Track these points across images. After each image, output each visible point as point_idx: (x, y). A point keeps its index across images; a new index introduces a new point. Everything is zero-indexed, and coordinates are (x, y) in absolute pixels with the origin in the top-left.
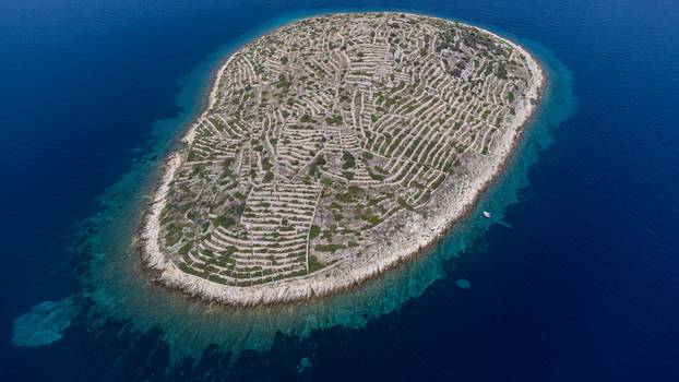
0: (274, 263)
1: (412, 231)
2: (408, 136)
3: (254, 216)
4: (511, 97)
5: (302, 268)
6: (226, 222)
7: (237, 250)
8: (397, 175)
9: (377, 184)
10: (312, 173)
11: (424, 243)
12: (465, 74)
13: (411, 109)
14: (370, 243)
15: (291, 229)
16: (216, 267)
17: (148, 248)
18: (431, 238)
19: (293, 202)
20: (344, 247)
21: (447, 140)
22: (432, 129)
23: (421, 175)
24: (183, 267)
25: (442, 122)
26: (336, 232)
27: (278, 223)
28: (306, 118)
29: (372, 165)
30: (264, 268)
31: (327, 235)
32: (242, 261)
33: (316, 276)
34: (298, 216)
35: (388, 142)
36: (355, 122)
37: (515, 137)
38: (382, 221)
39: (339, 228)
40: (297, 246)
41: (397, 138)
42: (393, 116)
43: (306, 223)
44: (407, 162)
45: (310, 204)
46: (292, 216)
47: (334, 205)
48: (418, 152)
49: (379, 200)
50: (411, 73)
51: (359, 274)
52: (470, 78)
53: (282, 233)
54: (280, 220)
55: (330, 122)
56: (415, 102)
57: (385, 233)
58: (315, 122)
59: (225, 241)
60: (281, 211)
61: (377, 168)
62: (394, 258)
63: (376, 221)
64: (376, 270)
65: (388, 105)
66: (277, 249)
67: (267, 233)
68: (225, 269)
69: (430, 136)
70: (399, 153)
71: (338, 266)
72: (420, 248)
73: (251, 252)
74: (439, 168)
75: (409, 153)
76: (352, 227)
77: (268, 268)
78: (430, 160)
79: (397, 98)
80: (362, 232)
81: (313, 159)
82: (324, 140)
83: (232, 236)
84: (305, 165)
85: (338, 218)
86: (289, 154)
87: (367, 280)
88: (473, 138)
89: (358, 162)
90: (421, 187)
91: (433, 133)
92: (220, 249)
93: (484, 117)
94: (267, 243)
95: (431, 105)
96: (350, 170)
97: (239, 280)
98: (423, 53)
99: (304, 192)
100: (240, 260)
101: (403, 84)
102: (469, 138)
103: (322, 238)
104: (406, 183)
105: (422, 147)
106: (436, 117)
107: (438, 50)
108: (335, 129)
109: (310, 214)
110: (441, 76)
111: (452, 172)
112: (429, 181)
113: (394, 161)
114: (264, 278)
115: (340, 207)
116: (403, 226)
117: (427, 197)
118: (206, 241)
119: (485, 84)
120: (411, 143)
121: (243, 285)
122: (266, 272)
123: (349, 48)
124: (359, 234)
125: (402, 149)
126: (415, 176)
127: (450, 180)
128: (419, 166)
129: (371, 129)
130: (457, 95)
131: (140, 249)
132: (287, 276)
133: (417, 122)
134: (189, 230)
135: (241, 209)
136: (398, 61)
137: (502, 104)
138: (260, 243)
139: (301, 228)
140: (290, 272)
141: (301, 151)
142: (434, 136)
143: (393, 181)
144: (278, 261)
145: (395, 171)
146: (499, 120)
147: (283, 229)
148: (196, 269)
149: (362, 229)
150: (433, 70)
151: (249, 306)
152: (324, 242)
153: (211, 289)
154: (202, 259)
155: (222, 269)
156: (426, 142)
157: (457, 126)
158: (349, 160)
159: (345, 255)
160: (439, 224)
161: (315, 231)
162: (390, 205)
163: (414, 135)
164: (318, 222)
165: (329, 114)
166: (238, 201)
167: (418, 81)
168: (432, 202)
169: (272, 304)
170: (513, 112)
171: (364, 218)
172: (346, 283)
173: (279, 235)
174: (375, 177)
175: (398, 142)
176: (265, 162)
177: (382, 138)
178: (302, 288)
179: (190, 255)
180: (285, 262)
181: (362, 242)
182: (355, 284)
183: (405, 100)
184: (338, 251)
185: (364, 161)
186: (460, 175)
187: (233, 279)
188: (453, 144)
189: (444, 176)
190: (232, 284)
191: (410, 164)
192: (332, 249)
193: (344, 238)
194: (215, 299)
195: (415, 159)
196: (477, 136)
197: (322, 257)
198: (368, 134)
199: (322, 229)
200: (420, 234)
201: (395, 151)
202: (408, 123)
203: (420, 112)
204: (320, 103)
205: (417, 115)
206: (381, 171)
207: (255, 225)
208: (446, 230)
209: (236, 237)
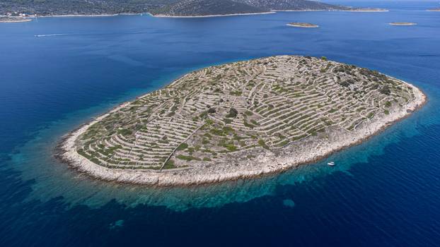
0: (141, 159)
1: (260, 161)
2: (288, 109)
3: (146, 132)
4: (388, 104)
5: (159, 165)
6: (127, 132)
7: (121, 148)
8: (266, 127)
9: (247, 129)
10: (201, 116)
11: (267, 170)
12: (352, 86)
13: (298, 96)
14: (221, 161)
15: (167, 143)
16: (101, 154)
17: (70, 139)
18: (275, 169)
19: (179, 128)
20: (200, 160)
21: (320, 117)
22: (310, 109)
23: (285, 132)
24: (80, 152)
25: (319, 106)
26: (198, 150)
27: (159, 138)
28: (218, 90)
29: (249, 118)
30: (132, 160)
31: (191, 151)
32: (120, 154)
33: (166, 173)
34: (176, 136)
35: (269, 109)
36: (250, 95)
37: (383, 126)
38: (239, 150)
39: (202, 148)
40: (164, 153)
41: (278, 108)
42: (281, 98)
43: (178, 141)
44: (278, 122)
45: (190, 131)
46: (172, 135)
47: (207, 135)
48: (291, 118)
49: (244, 138)
50: (307, 79)
51: (200, 178)
52: (355, 89)
53: (159, 144)
54: (162, 136)
55: (232, 93)
56: (303, 93)
57: (237, 158)
58: (222, 92)
59: (118, 142)
60: (166, 132)
61: (252, 121)
62: (236, 174)
63: (233, 149)
64: (216, 179)
65: (280, 92)
66: (149, 152)
67: (148, 142)
68: (105, 157)
69: (307, 112)
70: (274, 116)
71: (187, 170)
72: (262, 173)
73: (130, 150)
74: (304, 130)
75: (282, 118)
76: (213, 149)
77: (137, 161)
78: (299, 124)
79: (290, 89)
80: (219, 154)
81: (207, 109)
82: (222, 101)
83: (124, 140)
84: (197, 114)
85: (205, 142)
86: (193, 105)
87: (206, 183)
88: (343, 120)
89: (239, 115)
90: (283, 137)
91: (309, 111)
92: (111, 145)
93: (359, 110)
94: (144, 147)
95: (316, 96)
96: (230, 118)
97: (110, 164)
98: (322, 71)
99: (189, 124)
100: (119, 153)
101: (298, 83)
102: (340, 119)
103: (186, 151)
104: (271, 132)
105: (296, 117)
106: (317, 103)
107: (336, 71)
108: (234, 97)
109: (186, 137)
110: (331, 84)
111: (314, 134)
112: (291, 135)
113: (267, 120)
114: (127, 166)
115: (209, 136)
116: (254, 157)
117: (285, 144)
118: (106, 140)
119: (368, 94)
120: (289, 113)
121: (110, 167)
122: (131, 163)
123: (270, 64)
124: (216, 154)
125: (278, 114)
126: (281, 130)
127: (311, 139)
128: (288, 126)
129: (260, 101)
130: (340, 95)
131: (65, 140)
132: (143, 168)
133: (299, 103)
134: (101, 134)
135: (139, 127)
136: (301, 72)
137: (378, 107)
138: (139, 146)
139: (174, 143)
140: (148, 166)
141: (203, 105)
142: (309, 113)
143: (261, 130)
144: (144, 159)
145: (266, 125)
146: (371, 114)
147: (160, 142)
148: (87, 153)
149: (219, 152)
150: (326, 80)
151: (106, 180)
152: (187, 154)
153: (88, 165)
154: (95, 149)
155: (103, 156)
156: (301, 114)
157: (332, 111)
158: (234, 113)
159: (197, 165)
160: (286, 162)
161: (183, 146)
162: (251, 142)
163: (293, 109)
164: (189, 142)
165: (234, 90)
166: (142, 123)
167: (311, 83)
168: (288, 148)
169: (123, 182)
170: (387, 112)
171: (225, 146)
172: (186, 182)
173: (156, 144)
174: (246, 124)
175: (277, 110)
176: (175, 108)
177: (266, 107)
178: (152, 177)
179: (90, 146)
180: (149, 160)
181: (215, 160)
182: (194, 184)
183: (296, 91)
184: (192, 161)
185: (244, 115)
186: (321, 138)
187: (106, 163)
188: (323, 120)
189: (306, 135)
190: (104, 166)
191: (281, 123)
192: (189, 159)
193: (201, 155)
194: (86, 172)
195: (286, 122)
196: (348, 119)
197: (178, 162)
198: (256, 103)
199: (189, 147)
200: (267, 164)
201: (271, 115)
202: (292, 102)
203: (304, 99)
204: (233, 85)
205: (301, 100)
206: (255, 122)
207: (143, 137)
208: (291, 168)
209: (126, 141)
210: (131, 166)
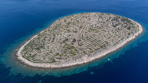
0: (44, 59)
1: (83, 59)
2: (93, 38)
3: (45, 49)
4: (129, 34)
5: (50, 61)
6: (38, 49)
7: (37, 55)
8: (86, 46)
9: (79, 47)
10: (63, 42)
11: (86, 62)
12: (117, 27)
13: (97, 32)
14: (71, 59)
15: (52, 53)
16: (30, 58)
17: (18, 52)
18: (88, 61)
19: (56, 47)
20: (64, 59)
21: (104, 41)
22: (101, 37)
23: (92, 47)
24: (23, 57)
25: (105, 36)
26: (63, 55)
27: (49, 51)
28: (69, 30)
29: (80, 42)
30: (41, 60)
31: (60, 56)
32: (37, 57)
33: (53, 64)
34: (55, 50)
35: (87, 38)
36: (80, 33)
37: (126, 43)
38: (76, 55)
39: (64, 55)
40: (52, 57)
41: (90, 38)
42: (91, 33)
43: (56, 52)
44: (90, 43)
45: (60, 48)
46: (54, 50)
47: (65, 49)
48: (94, 42)
49: (78, 50)
50: (101, 25)
51: (64, 65)
52: (118, 28)
53: (49, 53)
54: (50, 50)
55: (74, 32)
56: (99, 31)
57: (76, 58)
58: (70, 31)
59: (35, 53)
60: (51, 49)
61: (81, 43)
62: (76, 64)
63: (75, 55)
64: (69, 65)
65: (91, 31)
66: (46, 56)
67: (46, 53)
68: (32, 58)
69: (100, 39)
70: (89, 41)
71: (60, 63)
72: (84, 63)
73: (40, 56)
74: (99, 46)
75: (91, 42)
76: (68, 55)
77: (42, 60)
78: (97, 44)
79: (95, 29)
80: (70, 57)
81: (65, 39)
82: (70, 35)
83: (37, 52)
84: (62, 41)
85: (65, 52)
86: (60, 37)
87: (66, 67)
88: (112, 41)
89: (76, 41)
90: (91, 49)
91: (101, 38)
92: (33, 54)
93: (118, 37)
94: (45, 55)
95: (104, 32)
96: (73, 43)
97: (34, 61)
98: (107, 21)
99: (59, 46)
100: (36, 57)
101: (98, 26)
102: (111, 41)
103: (59, 56)
104: (88, 48)
105: (96, 41)
106: (104, 35)
107: (112, 20)
108: (75, 34)
109: (58, 50)
110: (110, 26)
111: (102, 48)
112: (94, 48)
113: (86, 43)
114: (40, 62)
115: (67, 50)
116: (82, 57)
117: (92, 52)
118: (31, 52)
119: (123, 30)
120: (94, 39)
121: (34, 62)
122: (41, 61)
123: (88, 17)
124: (69, 57)
125: (90, 40)
126: (91, 47)
127: (101, 50)
128: (93, 45)
129: (84, 35)
130: (112, 31)
131: (17, 52)
132: (45, 62)
133: (98, 35)
134: (29, 49)
135: (42, 47)
136: (99, 21)
137: (125, 35)
138: (43, 54)
139: (54, 53)
140: (47, 62)
141: (63, 37)
142: (101, 39)
143: (84, 47)
144: (45, 59)
145: (86, 45)
146: (123, 39)
147: (50, 52)
148: (26, 57)
149: (70, 56)
150: (108, 25)
151: (34, 67)
152: (59, 57)
153: (27, 62)
154: (28, 55)
155: (31, 58)
156: (98, 40)
157: (109, 38)
158: (74, 40)
159: (63, 61)
160: (92, 59)
161: (58, 54)
162: (80, 52)
163: (95, 38)
164: (59, 52)
165: (75, 30)
166: (43, 45)
167: (102, 26)
168: (93, 53)
169: (39, 68)
170: (128, 37)
171: (72, 54)
172: (60, 67)
173: (48, 53)
174: (79, 45)
175: (90, 39)
176: (54, 39)
177: (86, 37)
178: (48, 66)
179: (26, 54)
180: (47, 59)
181: (69, 59)
182: (62, 67)
183: (97, 30)
184: (61, 59)
185: (78, 41)
186: (104, 49)
187: (33, 61)
188: (105, 42)
189: (99, 48)
190: (32, 62)
191: (91, 44)
192: (60, 59)
193: (64, 57)
194: (26, 64)
195: (93, 43)
196: (114, 41)
197: (56, 60)
198: (82, 36)
199: (60, 54)
200: (86, 60)
202: (95, 35)
203: (100, 33)
204: (74, 28)
205: (98, 34)
206: (82, 44)
207: (44, 51)
208: (94, 60)
209: (38, 52)
210: (41, 62)
